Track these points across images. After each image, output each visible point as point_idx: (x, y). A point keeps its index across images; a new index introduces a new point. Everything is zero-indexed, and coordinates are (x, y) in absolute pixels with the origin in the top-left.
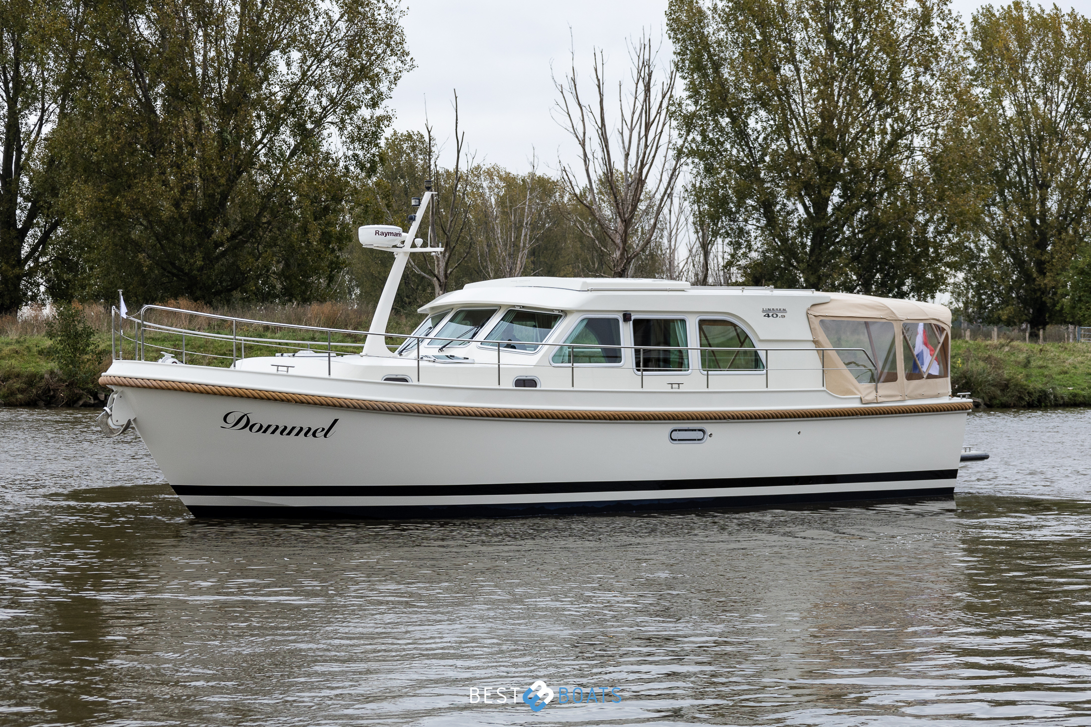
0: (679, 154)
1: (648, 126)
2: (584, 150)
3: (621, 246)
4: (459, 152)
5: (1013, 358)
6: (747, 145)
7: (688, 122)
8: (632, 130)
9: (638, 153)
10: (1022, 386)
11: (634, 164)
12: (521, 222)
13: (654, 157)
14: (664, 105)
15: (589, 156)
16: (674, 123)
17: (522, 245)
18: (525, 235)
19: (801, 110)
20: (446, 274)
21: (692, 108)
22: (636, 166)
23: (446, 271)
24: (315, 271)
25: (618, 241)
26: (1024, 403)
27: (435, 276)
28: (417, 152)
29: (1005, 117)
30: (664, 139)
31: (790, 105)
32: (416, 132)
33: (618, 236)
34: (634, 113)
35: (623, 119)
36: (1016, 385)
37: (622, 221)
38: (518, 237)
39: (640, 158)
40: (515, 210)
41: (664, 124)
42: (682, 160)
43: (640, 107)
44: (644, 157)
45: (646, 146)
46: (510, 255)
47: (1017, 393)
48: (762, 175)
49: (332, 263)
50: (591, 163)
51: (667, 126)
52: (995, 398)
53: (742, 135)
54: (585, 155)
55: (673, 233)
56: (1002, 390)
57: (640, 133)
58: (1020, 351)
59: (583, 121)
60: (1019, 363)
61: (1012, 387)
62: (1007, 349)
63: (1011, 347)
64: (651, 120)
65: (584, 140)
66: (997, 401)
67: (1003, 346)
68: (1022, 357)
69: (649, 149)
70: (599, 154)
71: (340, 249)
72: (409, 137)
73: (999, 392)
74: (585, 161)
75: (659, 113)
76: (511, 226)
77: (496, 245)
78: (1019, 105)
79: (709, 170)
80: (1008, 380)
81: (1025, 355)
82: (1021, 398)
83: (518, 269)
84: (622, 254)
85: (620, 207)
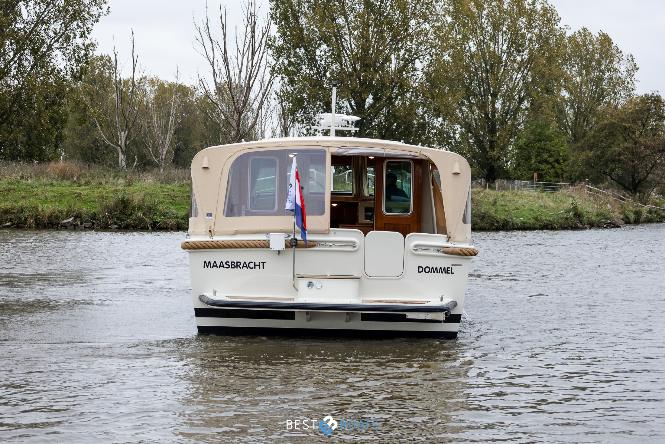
0: (273, 71)
1: (253, 54)
2: (214, 68)
3: (236, 128)
4: (134, 68)
5: (486, 200)
6: (315, 66)
7: (279, 52)
8: (243, 56)
9: (247, 70)
10: (493, 217)
11: (244, 78)
12: (169, 113)
13: (257, 73)
14: (264, 41)
15: (217, 72)
16: (270, 52)
17: (169, 127)
18: (172, 121)
19: (349, 45)
20: (126, 145)
21: (281, 43)
22: (246, 78)
23: (126, 142)
24: (48, 142)
25: (234, 125)
26: (494, 227)
27: (119, 145)
28: (106, 68)
29: (471, 51)
30: (264, 62)
31: (342, 42)
32: (106, 55)
33: (234, 122)
34: (244, 46)
35: (238, 49)
36: (490, 216)
37: (237, 113)
38: (167, 123)
39: (249, 74)
40: (166, 105)
41: (263, 53)
42: (275, 75)
43: (248, 42)
44: (251, 73)
45: (252, 66)
46: (162, 133)
47: (490, 221)
48: (325, 86)
49: (57, 136)
50: (218, 76)
51: (265, 54)
52: (477, 224)
53: (312, 60)
54: (214, 71)
55: (263, 121)
56: (481, 220)
57: (248, 58)
58: (491, 195)
59: (213, 50)
60: (490, 203)
61: (487, 218)
62: (482, 194)
63: (485, 193)
64: (256, 50)
65: (213, 62)
66: (478, 226)
67: (480, 192)
68: (491, 199)
69: (254, 68)
70: (223, 71)
71: (62, 128)
72: (102, 58)
73: (479, 221)
74: (214, 75)
75: (260, 46)
76: (163, 116)
77: (153, 127)
78: (479, 45)
79: (291, 82)
80: (485, 213)
81: (493, 198)
82: (492, 224)
83: (167, 142)
84: (237, 133)
85: (236, 104)
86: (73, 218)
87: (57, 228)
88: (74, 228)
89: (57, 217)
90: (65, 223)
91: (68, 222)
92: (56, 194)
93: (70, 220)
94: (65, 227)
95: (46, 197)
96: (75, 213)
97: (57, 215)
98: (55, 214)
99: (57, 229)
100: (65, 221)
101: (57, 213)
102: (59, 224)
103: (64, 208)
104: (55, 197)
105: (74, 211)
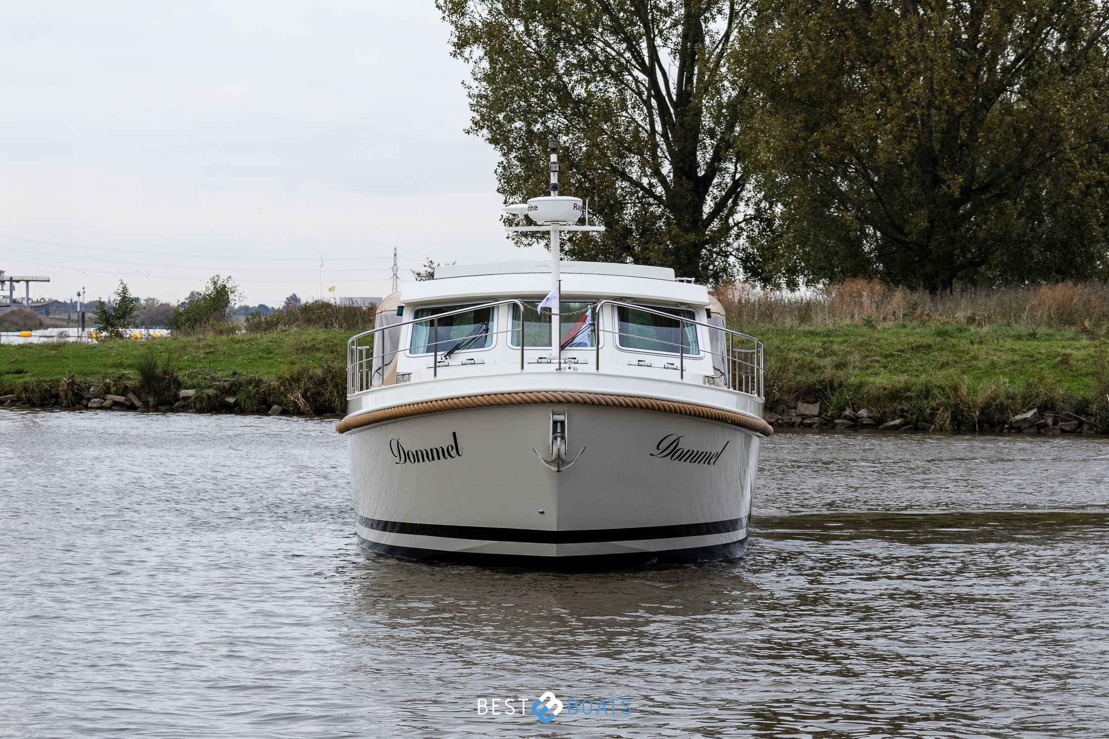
86: (1035, 410)
87: (1001, 431)
88: (1038, 430)
89: (1002, 409)
90: (1017, 421)
91: (1025, 420)
92: (1016, 358)
93: (1029, 415)
94: (1018, 430)
95: (993, 364)
96: (1039, 401)
97: (1002, 404)
98: (998, 401)
99: (1001, 433)
100: (1018, 417)
101: (1002, 399)
102: (1005, 422)
103: (1018, 387)
104: (1014, 363)
105: (1037, 396)
